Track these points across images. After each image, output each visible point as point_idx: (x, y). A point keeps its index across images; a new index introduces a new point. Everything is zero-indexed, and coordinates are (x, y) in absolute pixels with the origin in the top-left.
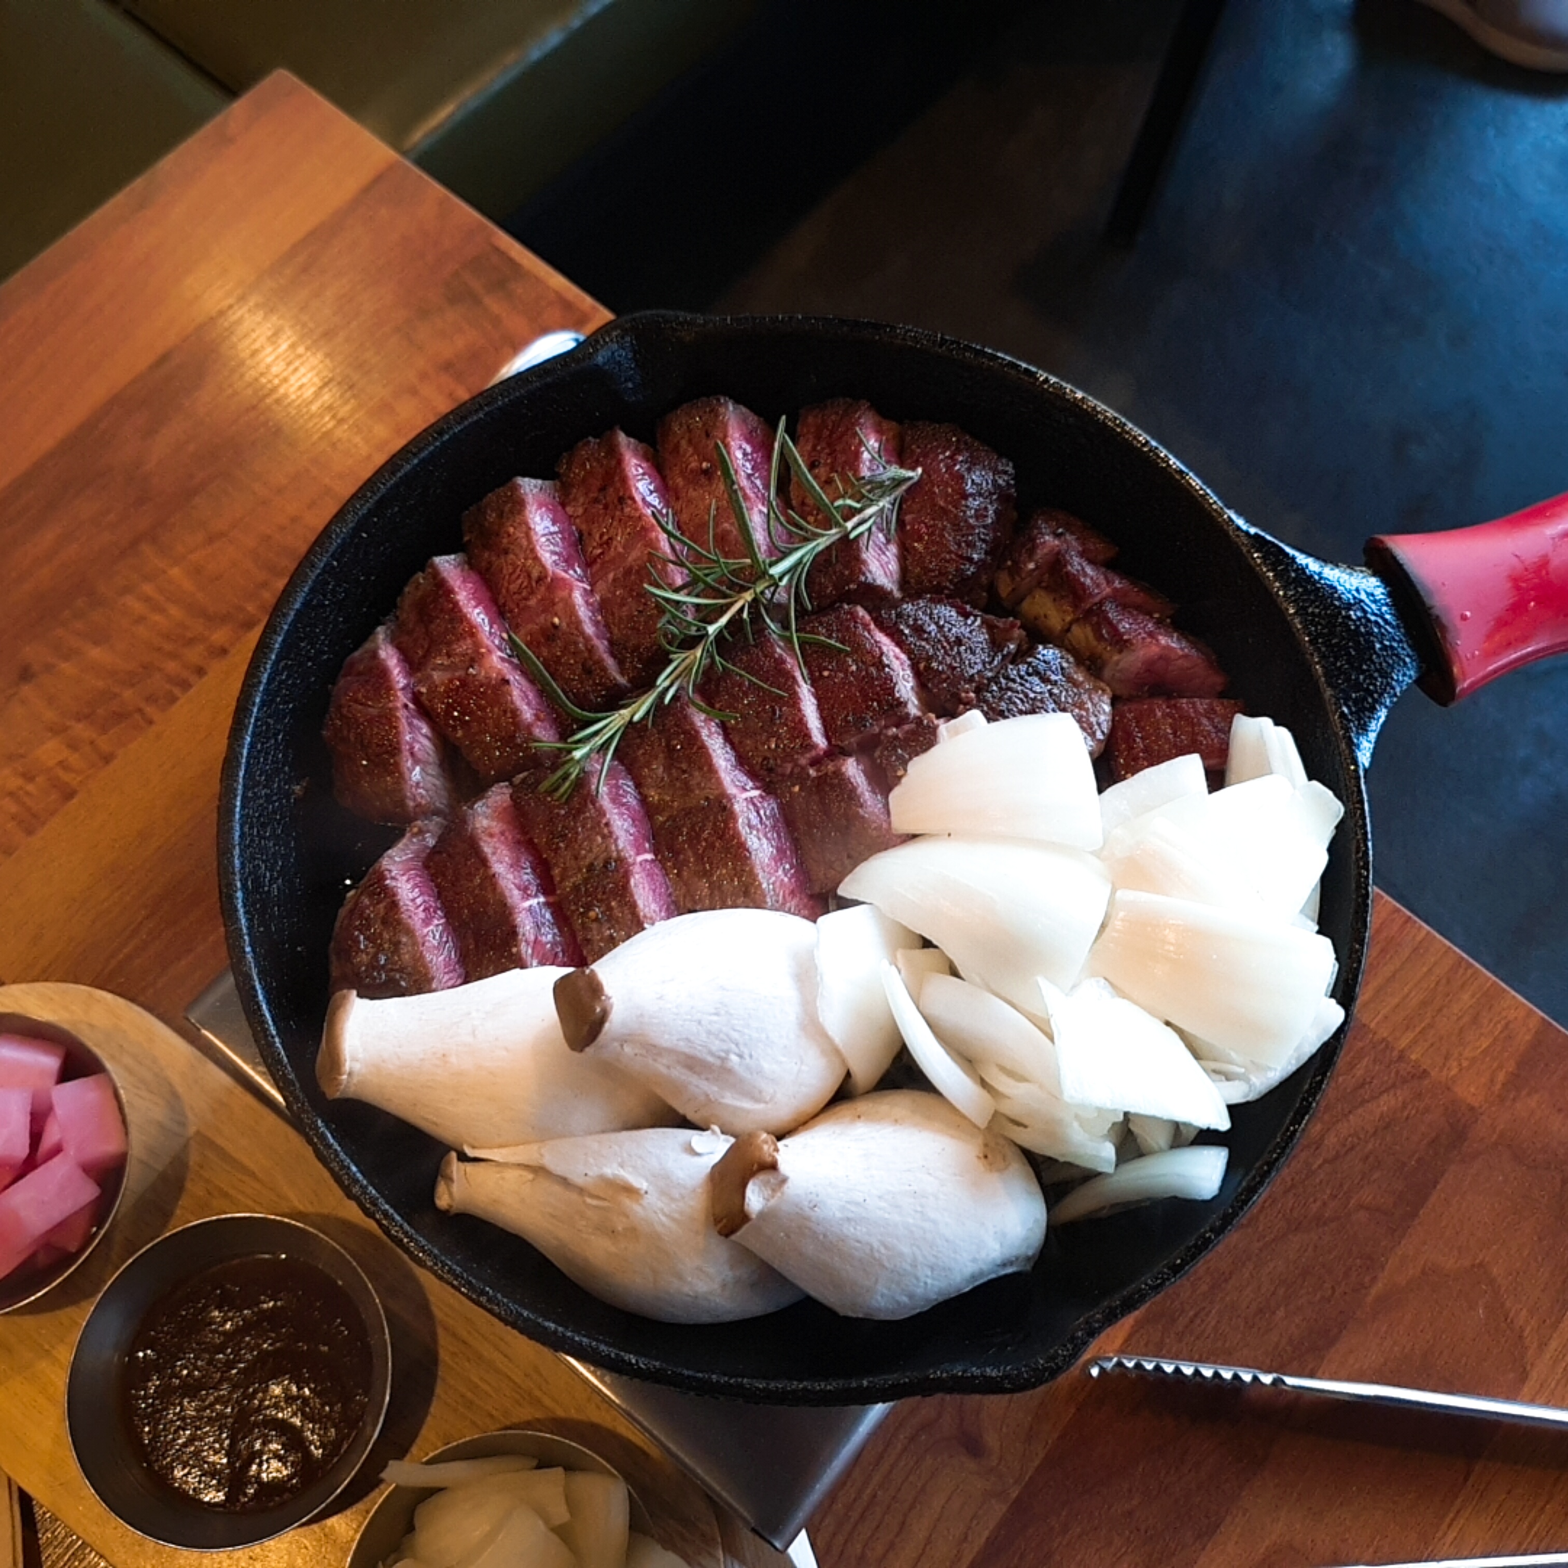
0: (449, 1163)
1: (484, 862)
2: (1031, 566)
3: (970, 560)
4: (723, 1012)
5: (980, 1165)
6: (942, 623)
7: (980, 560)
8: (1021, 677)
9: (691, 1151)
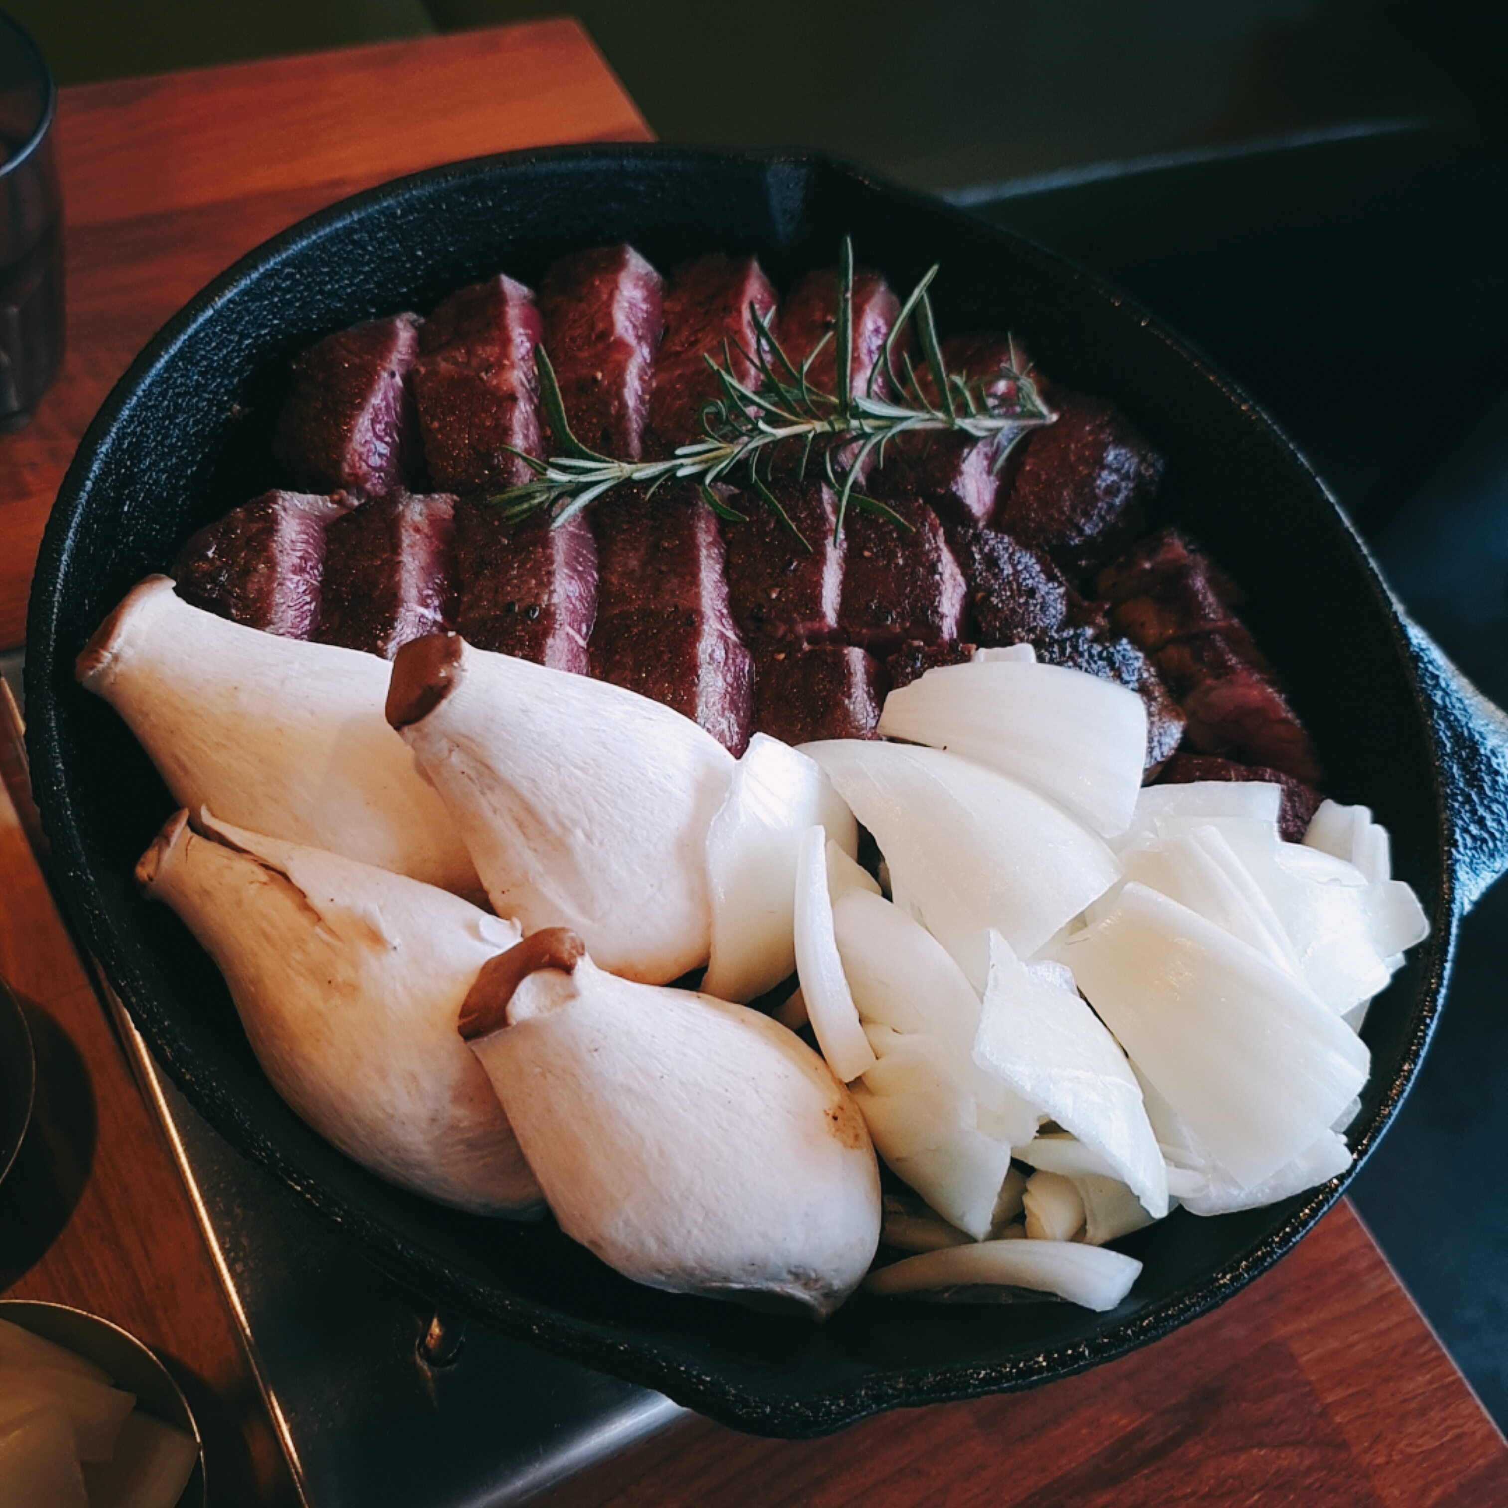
0: (175, 821)
1: (395, 547)
2: (1148, 566)
3: (1080, 531)
4: (591, 772)
5: (825, 1122)
6: (1020, 568)
7: (1090, 536)
8: (1091, 656)
9: (474, 930)
